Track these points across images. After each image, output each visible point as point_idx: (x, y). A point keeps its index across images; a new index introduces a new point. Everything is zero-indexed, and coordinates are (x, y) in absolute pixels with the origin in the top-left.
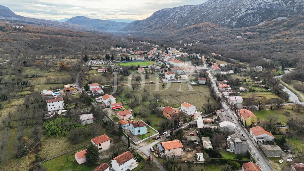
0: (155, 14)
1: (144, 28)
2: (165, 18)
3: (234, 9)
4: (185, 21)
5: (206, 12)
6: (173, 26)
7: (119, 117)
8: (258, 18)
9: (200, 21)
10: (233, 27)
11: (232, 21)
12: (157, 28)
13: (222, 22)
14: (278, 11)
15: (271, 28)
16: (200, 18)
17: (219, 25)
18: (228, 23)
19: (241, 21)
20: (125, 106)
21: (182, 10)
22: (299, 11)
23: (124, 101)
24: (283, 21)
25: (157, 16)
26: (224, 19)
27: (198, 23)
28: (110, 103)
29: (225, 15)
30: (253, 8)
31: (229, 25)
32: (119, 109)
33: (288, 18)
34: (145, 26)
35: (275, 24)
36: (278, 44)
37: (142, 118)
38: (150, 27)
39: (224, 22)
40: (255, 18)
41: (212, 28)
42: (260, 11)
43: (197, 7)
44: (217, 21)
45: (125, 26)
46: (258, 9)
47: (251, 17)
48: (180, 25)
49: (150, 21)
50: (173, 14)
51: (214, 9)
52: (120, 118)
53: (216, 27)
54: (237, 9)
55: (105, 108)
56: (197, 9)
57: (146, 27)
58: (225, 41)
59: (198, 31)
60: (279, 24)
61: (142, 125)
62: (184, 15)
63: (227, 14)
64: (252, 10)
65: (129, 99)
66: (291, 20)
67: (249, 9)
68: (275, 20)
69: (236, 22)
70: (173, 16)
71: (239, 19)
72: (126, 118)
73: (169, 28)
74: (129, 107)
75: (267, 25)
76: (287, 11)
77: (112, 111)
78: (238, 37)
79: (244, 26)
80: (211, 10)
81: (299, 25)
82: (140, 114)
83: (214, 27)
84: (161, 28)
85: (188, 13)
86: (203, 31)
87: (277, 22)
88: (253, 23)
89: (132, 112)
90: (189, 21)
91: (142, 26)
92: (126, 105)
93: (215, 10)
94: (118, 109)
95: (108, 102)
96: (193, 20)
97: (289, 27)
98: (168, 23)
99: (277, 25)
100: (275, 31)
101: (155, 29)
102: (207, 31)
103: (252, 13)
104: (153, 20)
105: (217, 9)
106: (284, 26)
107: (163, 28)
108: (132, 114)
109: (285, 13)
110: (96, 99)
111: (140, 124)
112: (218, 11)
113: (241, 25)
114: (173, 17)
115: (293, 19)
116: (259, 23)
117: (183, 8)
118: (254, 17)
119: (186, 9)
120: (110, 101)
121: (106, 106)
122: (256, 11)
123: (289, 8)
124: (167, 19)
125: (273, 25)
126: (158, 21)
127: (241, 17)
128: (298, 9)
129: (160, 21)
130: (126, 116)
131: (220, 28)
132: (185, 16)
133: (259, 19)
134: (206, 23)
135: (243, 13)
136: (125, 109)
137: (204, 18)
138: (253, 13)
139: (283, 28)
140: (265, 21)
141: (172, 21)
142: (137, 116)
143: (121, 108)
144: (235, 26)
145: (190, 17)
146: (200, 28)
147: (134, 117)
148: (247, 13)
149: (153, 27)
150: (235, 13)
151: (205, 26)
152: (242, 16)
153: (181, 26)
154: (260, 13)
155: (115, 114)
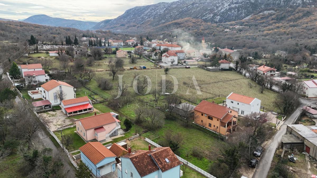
0: (128, 12)
1: (116, 26)
2: (139, 16)
3: (216, 4)
4: (162, 18)
5: (185, 8)
6: (149, 23)
7: (82, 134)
8: (243, 13)
9: (179, 17)
10: (216, 22)
11: (215, 16)
12: (131, 26)
13: (203, 17)
14: (264, 4)
15: (259, 22)
16: (178, 14)
17: (201, 20)
18: (211, 18)
19: (225, 16)
20: (100, 106)
21: (157, 7)
22: (287, 4)
23: (96, 97)
24: (271, 15)
25: (130, 14)
26: (206, 14)
27: (177, 19)
28: (61, 99)
29: (206, 10)
30: (236, 1)
31: (212, 20)
32: (83, 112)
33: (276, 11)
34: (117, 24)
35: (263, 18)
36: (275, 35)
37: (148, 134)
38: (123, 25)
39: (206, 17)
40: (240, 12)
41: (194, 23)
42: (245, 5)
43: (175, 4)
44: (198, 16)
45: (94, 26)
46: (242, 3)
47: (235, 11)
48: (156, 22)
49: (122, 20)
50: (148, 11)
51: (193, 4)
52: (85, 138)
53: (198, 22)
54: (219, 3)
55: (47, 111)
56: (174, 6)
57: (118, 26)
58: (213, 35)
59: (178, 26)
60: (268, 17)
61: (167, 160)
62: (160, 12)
63: (209, 8)
64: (235, 4)
65: (107, 91)
66: (279, 13)
67: (232, 3)
68: (261, 13)
69: (220, 16)
70: (148, 13)
71: (223, 14)
72: (103, 136)
73: (144, 26)
74: (109, 106)
75: (255, 19)
76: (273, 4)
77: (63, 118)
78: (226, 30)
79: (228, 21)
80: (190, 6)
81: (290, 18)
82: (139, 122)
83: (195, 22)
84: (136, 26)
85: (164, 10)
86: (184, 27)
87: (264, 15)
88: (238, 17)
89: (117, 117)
90: (167, 17)
91: (114, 25)
92: (101, 102)
93: (194, 6)
94: (81, 111)
95: (56, 97)
96: (171, 16)
97: (279, 20)
98: (143, 21)
99: (265, 19)
100: (264, 24)
101: (128, 27)
102: (189, 26)
103: (236, 7)
104: (125, 19)
105: (197, 5)
106: (273, 19)
107: (138, 26)
108: (120, 123)
109: (272, 7)
110: (30, 93)
111: (159, 160)
112: (198, 7)
113: (225, 20)
114: (148, 15)
115: (281, 12)
116: (245, 17)
117: (158, 5)
118: (238, 11)
119: (162, 6)
120: (61, 93)
121: (49, 106)
122: (240, 4)
123: (275, 1)
124: (141, 17)
125: (261, 19)
126: (131, 19)
127: (224, 11)
128: (285, 1)
129: (134, 20)
130: (105, 130)
131: (203, 23)
132: (162, 13)
133: (245, 13)
134: (186, 19)
135: (226, 8)
136: (98, 111)
137: (183, 14)
138: (238, 7)
139: (272, 21)
140: (250, 16)
141: (147, 19)
142: (132, 128)
143: (90, 109)
144: (219, 20)
145: (167, 14)
146: (181, 24)
147: (126, 130)
148: (230, 7)
149: (126, 25)
150: (217, 7)
151: (186, 21)
152: (226, 10)
153: (158, 23)
154: (245, 7)
155: (72, 126)
